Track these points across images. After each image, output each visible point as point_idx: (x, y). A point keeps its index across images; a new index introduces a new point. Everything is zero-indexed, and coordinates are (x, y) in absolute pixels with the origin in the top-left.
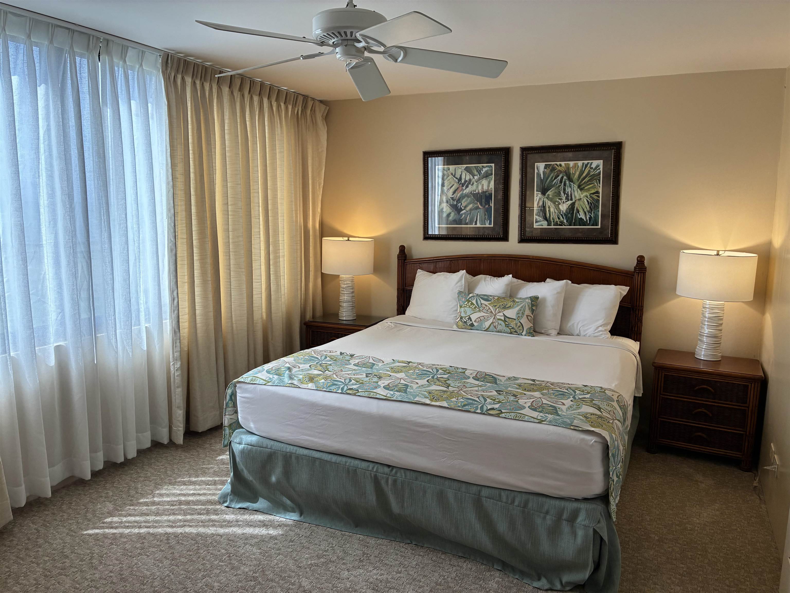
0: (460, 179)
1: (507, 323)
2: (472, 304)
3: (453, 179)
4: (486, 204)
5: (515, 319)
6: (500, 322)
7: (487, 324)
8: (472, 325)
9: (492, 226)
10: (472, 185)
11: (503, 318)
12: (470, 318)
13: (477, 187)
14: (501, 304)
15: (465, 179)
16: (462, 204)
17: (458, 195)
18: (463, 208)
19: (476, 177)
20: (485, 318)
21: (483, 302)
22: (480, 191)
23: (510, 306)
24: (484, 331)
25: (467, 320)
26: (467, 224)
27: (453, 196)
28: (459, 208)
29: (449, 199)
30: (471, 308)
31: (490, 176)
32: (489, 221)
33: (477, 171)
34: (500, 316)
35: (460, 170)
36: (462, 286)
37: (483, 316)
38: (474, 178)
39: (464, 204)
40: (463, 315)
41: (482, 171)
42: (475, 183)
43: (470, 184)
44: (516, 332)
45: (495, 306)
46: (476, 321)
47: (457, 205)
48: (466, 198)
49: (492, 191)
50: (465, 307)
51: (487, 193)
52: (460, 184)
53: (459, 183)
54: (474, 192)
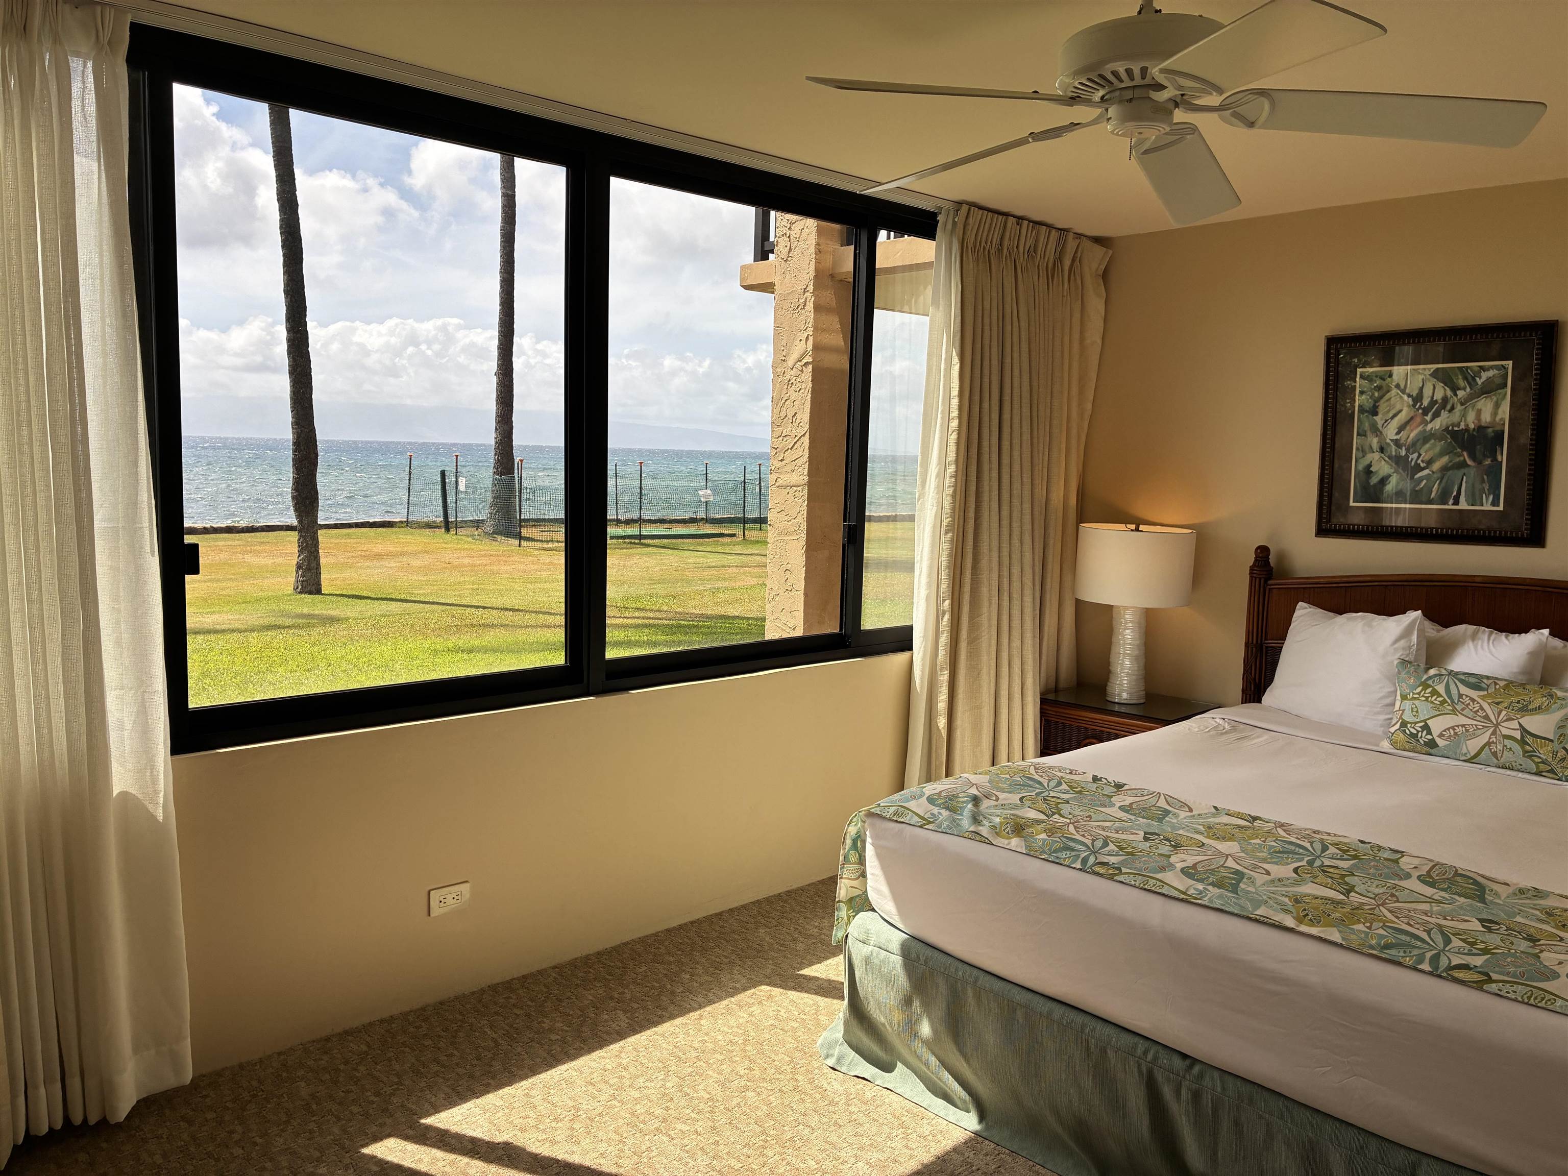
0: (1418, 398)
1: (1528, 748)
2: (1435, 693)
3: (1401, 397)
4: (1485, 457)
5: (1552, 741)
6: (1508, 743)
7: (1473, 746)
8: (1432, 744)
9: (1501, 508)
10: (1450, 411)
11: (1517, 735)
12: (1426, 728)
13: (1464, 416)
14: (1515, 699)
15: (1432, 398)
16: (1420, 455)
17: (1412, 435)
18: (1422, 465)
19: (1461, 394)
20: (1467, 731)
21: (1464, 690)
22: (1472, 426)
23: (1540, 708)
24: (1464, 761)
25: (1418, 732)
26: (1430, 502)
27: (1398, 437)
28: (1413, 463)
29: (1388, 444)
30: (1432, 702)
31: (1500, 391)
32: (1491, 497)
33: (1465, 378)
34: (1510, 728)
35: (1421, 377)
36: (1410, 648)
37: (1463, 726)
38: (1456, 395)
39: (1426, 456)
40: (1408, 717)
41: (1477, 379)
42: (1459, 407)
43: (1444, 408)
44: (1552, 771)
45: (1498, 703)
46: (1444, 735)
47: (1407, 456)
48: (1433, 441)
49: (1504, 424)
50: (1414, 698)
51: (1490, 430)
52: (1418, 410)
53: (1414, 406)
54: (1456, 429)
